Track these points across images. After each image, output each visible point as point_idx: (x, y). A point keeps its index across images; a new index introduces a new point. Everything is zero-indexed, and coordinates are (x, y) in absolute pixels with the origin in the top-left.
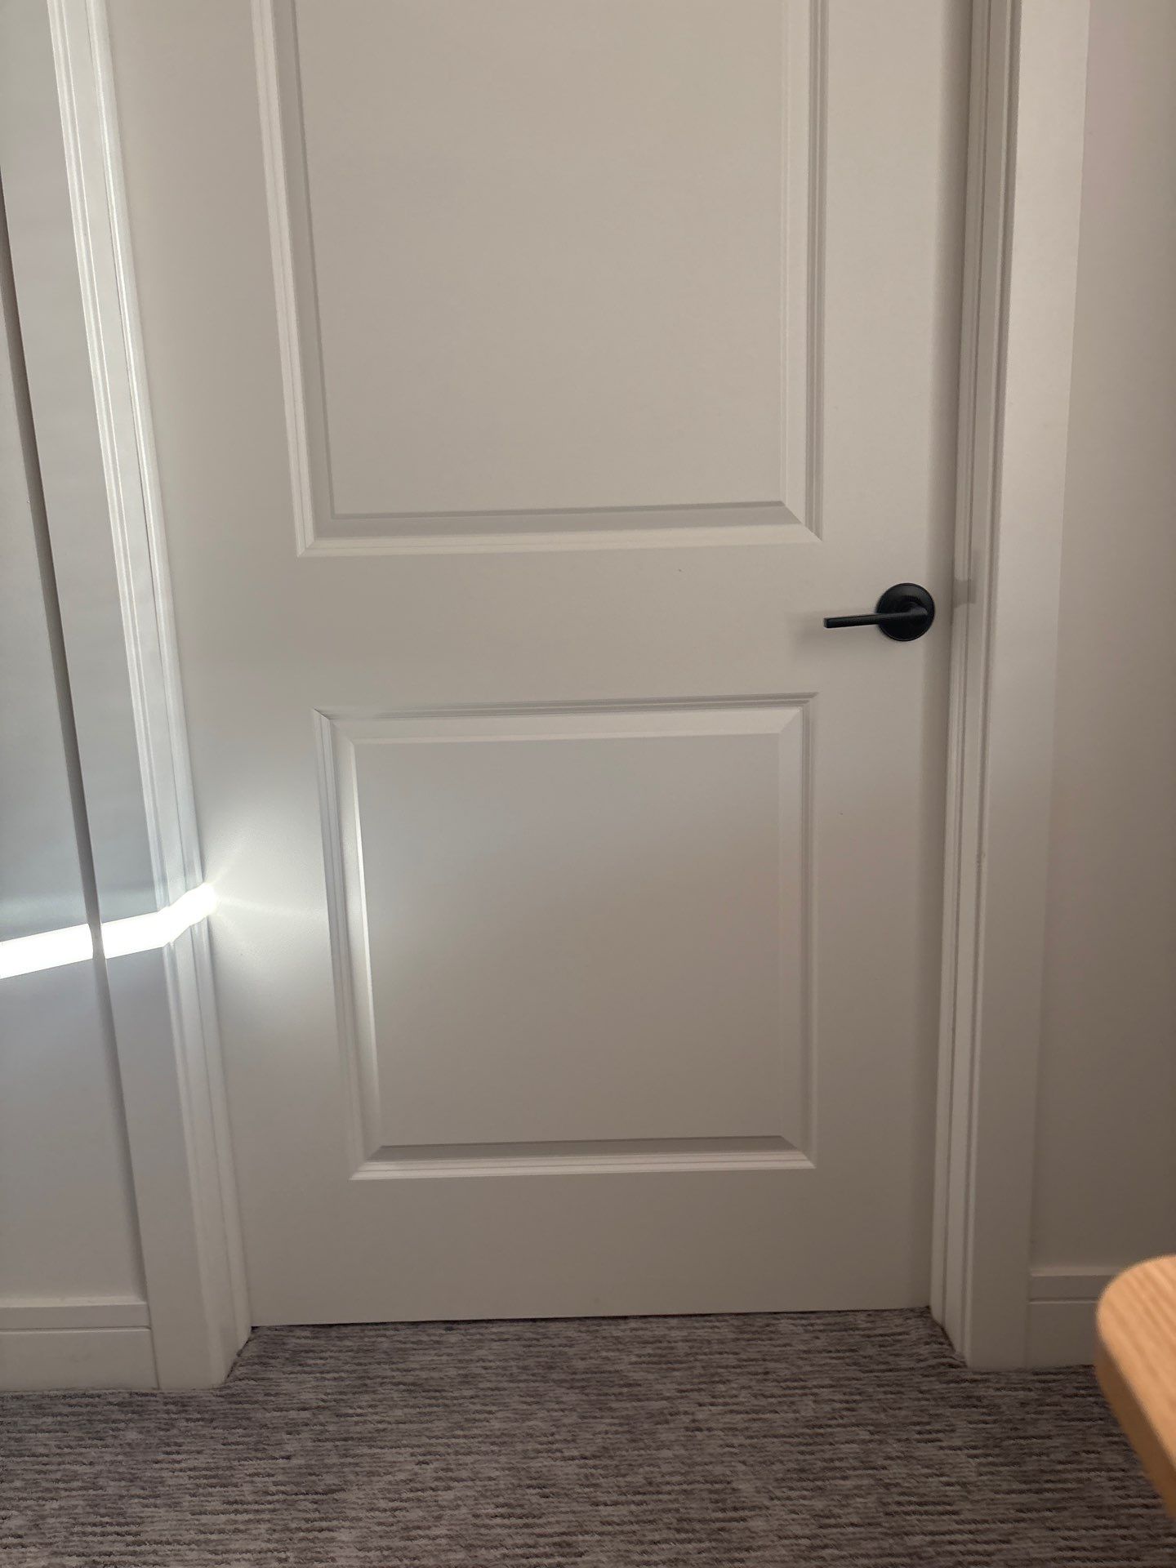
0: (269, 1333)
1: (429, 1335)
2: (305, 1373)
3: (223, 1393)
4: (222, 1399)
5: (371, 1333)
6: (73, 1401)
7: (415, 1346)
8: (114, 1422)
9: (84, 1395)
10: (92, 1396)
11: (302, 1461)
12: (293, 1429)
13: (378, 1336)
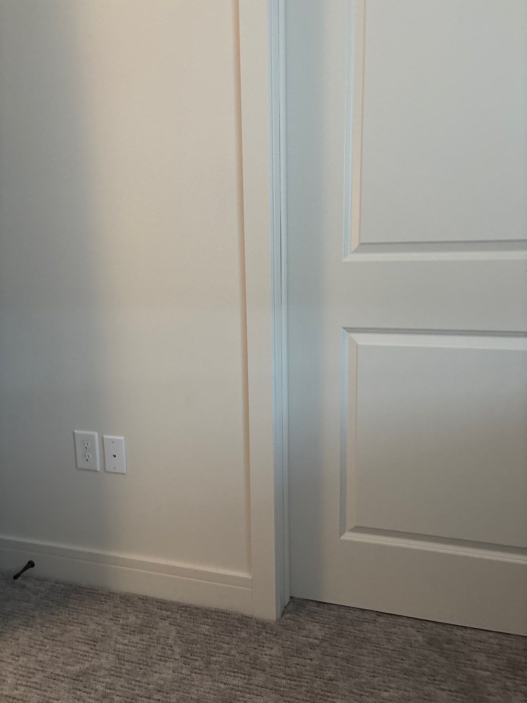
0: (297, 601)
1: (369, 616)
2: (315, 622)
4: (279, 626)
6: (220, 614)
8: (236, 627)
9: (223, 613)
10: (226, 614)
11: (317, 663)
12: (312, 647)
13: (346, 612)
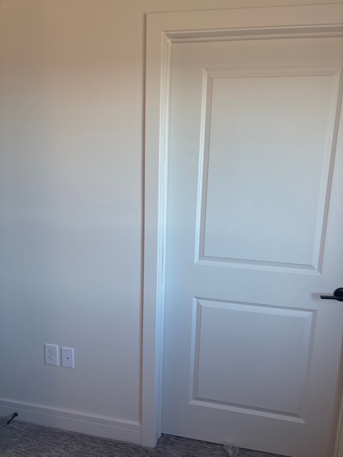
0: (165, 436)
1: (203, 445)
3: (156, 450)
4: (155, 452)
5: (190, 441)
6: (123, 445)
7: (199, 447)
8: (132, 452)
9: (125, 444)
